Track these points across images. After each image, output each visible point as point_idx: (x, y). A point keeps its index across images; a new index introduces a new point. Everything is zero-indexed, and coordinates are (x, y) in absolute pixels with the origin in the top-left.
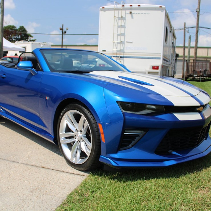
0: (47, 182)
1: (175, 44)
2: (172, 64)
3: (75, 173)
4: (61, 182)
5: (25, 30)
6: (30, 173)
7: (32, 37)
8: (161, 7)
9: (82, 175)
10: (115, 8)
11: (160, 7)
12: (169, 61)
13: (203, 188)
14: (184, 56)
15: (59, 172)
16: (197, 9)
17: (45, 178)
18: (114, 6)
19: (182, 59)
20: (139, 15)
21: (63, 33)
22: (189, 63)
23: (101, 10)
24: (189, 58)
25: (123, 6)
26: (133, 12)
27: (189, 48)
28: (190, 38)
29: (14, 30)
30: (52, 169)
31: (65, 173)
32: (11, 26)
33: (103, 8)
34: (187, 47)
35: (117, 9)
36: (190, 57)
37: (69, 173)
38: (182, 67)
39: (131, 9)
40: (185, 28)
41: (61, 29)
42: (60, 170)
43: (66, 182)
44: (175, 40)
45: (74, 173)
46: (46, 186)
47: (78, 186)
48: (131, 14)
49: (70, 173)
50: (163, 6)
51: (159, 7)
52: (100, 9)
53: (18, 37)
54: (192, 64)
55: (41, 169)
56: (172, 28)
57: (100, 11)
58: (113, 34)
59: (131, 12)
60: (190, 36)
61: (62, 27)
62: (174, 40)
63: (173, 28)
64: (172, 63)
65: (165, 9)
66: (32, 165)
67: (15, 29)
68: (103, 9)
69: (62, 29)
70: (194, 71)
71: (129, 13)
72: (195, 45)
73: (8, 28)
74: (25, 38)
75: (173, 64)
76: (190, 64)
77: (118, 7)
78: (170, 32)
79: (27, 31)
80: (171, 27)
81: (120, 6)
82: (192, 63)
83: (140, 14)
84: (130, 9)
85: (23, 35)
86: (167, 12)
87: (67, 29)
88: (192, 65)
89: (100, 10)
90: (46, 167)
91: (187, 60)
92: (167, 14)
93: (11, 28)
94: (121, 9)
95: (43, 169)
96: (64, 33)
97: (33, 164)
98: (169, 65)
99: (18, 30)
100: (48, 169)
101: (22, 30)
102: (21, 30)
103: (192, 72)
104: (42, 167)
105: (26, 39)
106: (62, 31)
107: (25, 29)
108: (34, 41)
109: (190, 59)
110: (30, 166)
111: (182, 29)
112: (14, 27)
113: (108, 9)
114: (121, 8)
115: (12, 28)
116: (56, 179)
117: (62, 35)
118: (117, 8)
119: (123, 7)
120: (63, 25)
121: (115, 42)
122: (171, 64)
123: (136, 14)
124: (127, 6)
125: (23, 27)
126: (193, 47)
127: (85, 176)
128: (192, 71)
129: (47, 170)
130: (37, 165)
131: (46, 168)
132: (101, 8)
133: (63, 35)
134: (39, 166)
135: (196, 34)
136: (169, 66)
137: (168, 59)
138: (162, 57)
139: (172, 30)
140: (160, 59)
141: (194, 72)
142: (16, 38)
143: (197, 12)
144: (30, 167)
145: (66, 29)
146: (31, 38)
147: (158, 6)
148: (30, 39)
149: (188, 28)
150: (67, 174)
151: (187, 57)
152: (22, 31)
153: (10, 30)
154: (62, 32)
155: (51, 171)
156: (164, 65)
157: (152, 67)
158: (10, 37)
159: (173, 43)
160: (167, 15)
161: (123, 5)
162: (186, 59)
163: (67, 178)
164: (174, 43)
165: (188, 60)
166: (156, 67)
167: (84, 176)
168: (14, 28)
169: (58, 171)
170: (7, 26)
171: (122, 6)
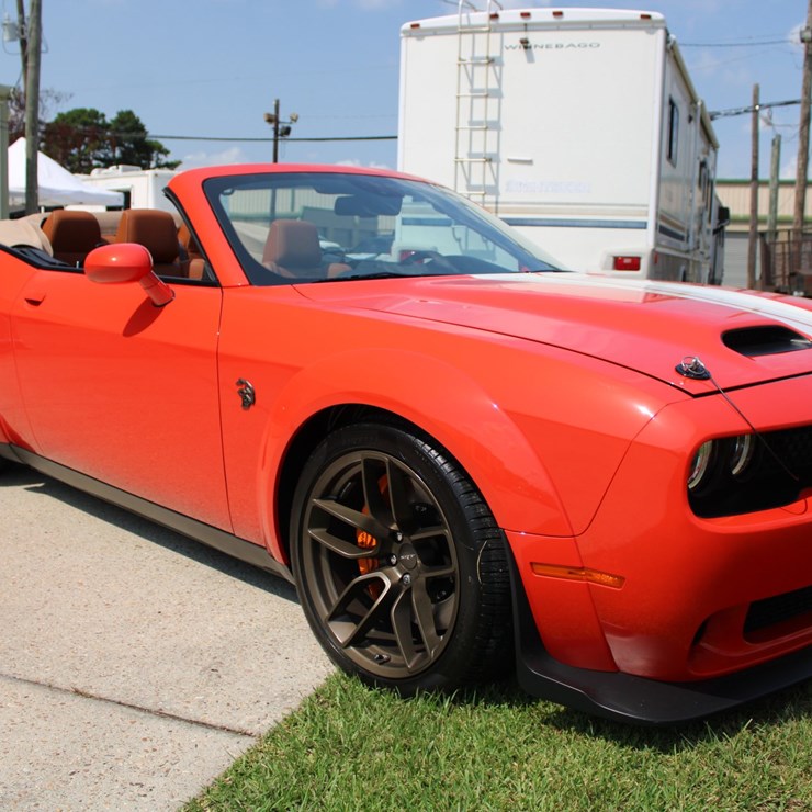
0: (78, 763)
1: (714, 168)
2: (701, 249)
3: (213, 723)
4: (139, 765)
5: (138, 127)
6: (18, 720)
7: (166, 152)
8: (648, 17)
9: (238, 733)
10: (462, 27)
11: (643, 17)
12: (688, 236)
13: (778, 804)
14: (755, 219)
15: (142, 714)
16: (804, 28)
17: (74, 742)
18: (457, 16)
19: (746, 228)
20: (559, 50)
21: (276, 134)
22: (775, 243)
23: (409, 34)
24: (775, 227)
25: (495, 16)
26: (534, 38)
27: (772, 186)
28: (777, 144)
29: (97, 125)
30: (117, 700)
31: (168, 722)
32: (83, 111)
33: (413, 26)
34: (765, 183)
35: (472, 30)
36: (778, 221)
37: (187, 721)
38: (745, 262)
39: (526, 27)
40: (757, 107)
41: (270, 120)
42: (149, 704)
43: (162, 762)
44: (712, 152)
45: (207, 721)
46: (67, 783)
47: (209, 784)
48: (526, 48)
49: (191, 722)
50: (656, 15)
51: (638, 18)
52: (405, 32)
53: (110, 155)
54: (784, 247)
55: (69, 699)
56: (699, 104)
57: (403, 41)
58: (455, 132)
59: (525, 43)
60: (779, 137)
61: (273, 112)
62: (708, 153)
63: (702, 105)
64: (701, 245)
65: (663, 25)
66: (37, 683)
67: (100, 121)
68: (416, 29)
69: (273, 119)
70: (792, 275)
71: (519, 44)
72: (799, 174)
73: (74, 120)
74: (137, 155)
75: (707, 247)
76: (779, 249)
77: (473, 22)
78: (690, 119)
79: (147, 128)
80: (693, 100)
81: (480, 18)
82: (783, 243)
83: (562, 46)
84: (523, 28)
85: (132, 146)
86: (672, 37)
87: (295, 120)
88: (784, 253)
89: (402, 35)
90: (92, 692)
91: (763, 234)
92: (669, 45)
93: (85, 118)
94: (487, 29)
95: (79, 698)
96: (282, 135)
97: (42, 676)
98: (687, 252)
99: (113, 127)
100: (101, 699)
101: (129, 125)
102: (122, 128)
103: (784, 280)
104: (77, 692)
105: (143, 162)
106: (273, 125)
107: (137, 121)
108: (171, 166)
109: (779, 227)
110: (25, 686)
111: (746, 111)
112: (94, 114)
113: (435, 32)
114: (484, 26)
115: (89, 120)
116: (119, 751)
117: (276, 141)
118: (469, 26)
119: (492, 22)
120: (277, 102)
121: (462, 162)
122: (698, 248)
123: (547, 47)
124: (510, 16)
125: (130, 113)
126: (789, 184)
127: (250, 735)
128: (783, 276)
129: (93, 706)
130: (60, 682)
131: (91, 697)
132: (407, 26)
133: (279, 143)
134: (63, 687)
135: (802, 128)
136: (689, 256)
137: (682, 229)
138: (651, 221)
139: (696, 110)
140: (643, 226)
141: (794, 279)
142: (102, 156)
143: (803, 41)
144: (24, 689)
145: (289, 120)
146: (161, 156)
147: (635, 14)
148: (158, 159)
149: (769, 106)
150: (175, 725)
151: (764, 221)
152: (128, 131)
153: (81, 127)
154: (276, 129)
155: (109, 709)
156: (660, 250)
157: (611, 261)
158: (79, 152)
159: (703, 165)
160: (672, 48)
161: (493, 12)
162: (761, 228)
163: (170, 745)
164: (710, 164)
165: (770, 232)
166: (627, 261)
167: (246, 738)
168: (95, 121)
169: (141, 709)
170: (70, 113)
171: (488, 17)
